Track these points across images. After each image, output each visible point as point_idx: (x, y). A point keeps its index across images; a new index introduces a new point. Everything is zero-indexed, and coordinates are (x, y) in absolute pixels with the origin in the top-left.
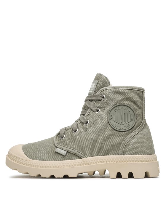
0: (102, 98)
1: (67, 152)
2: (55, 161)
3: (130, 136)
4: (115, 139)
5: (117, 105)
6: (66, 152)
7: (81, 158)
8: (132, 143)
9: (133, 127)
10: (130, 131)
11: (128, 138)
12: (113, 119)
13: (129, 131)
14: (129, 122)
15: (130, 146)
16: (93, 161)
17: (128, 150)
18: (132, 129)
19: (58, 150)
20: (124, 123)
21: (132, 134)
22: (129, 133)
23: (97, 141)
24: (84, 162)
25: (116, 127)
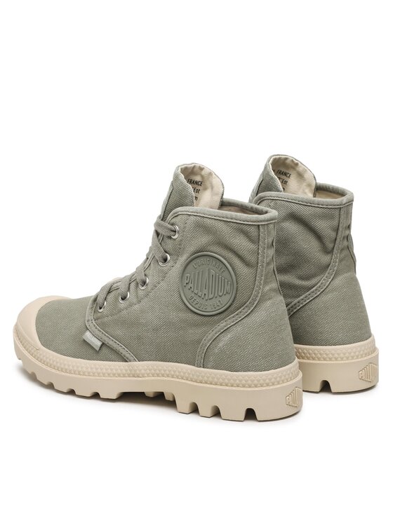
0: (173, 233)
1: (103, 344)
2: (80, 359)
3: (219, 327)
4: (191, 331)
5: (199, 254)
6: (99, 344)
7: (127, 361)
8: (221, 345)
9: (230, 306)
10: (222, 316)
11: (214, 332)
12: (190, 285)
13: (219, 317)
14: (221, 294)
15: (216, 351)
16: (148, 371)
17: (211, 359)
18: (227, 313)
19: (88, 336)
20: (211, 296)
21: (224, 324)
22: (219, 321)
23: (156, 330)
24: (131, 370)
25: (193, 305)
